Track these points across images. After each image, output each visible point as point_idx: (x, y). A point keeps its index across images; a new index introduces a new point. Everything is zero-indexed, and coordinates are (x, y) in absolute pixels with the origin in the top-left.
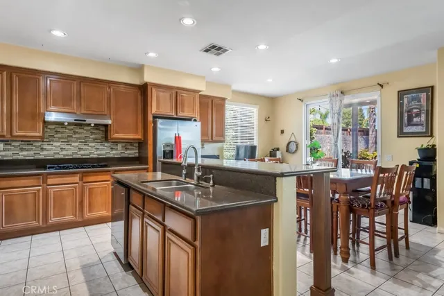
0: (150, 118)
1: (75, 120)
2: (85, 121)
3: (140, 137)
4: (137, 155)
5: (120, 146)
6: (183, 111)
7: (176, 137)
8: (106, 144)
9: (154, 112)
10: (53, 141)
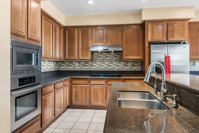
0: (147, 45)
1: (103, 50)
2: (108, 50)
3: (141, 58)
4: (140, 69)
5: (130, 64)
6: (173, 37)
7: (166, 57)
8: (122, 63)
9: (149, 40)
10: (97, 61)
